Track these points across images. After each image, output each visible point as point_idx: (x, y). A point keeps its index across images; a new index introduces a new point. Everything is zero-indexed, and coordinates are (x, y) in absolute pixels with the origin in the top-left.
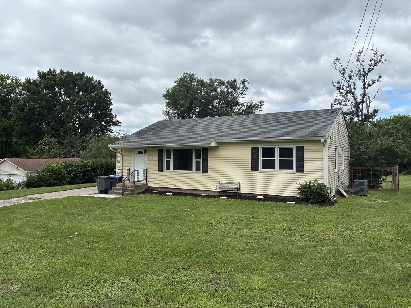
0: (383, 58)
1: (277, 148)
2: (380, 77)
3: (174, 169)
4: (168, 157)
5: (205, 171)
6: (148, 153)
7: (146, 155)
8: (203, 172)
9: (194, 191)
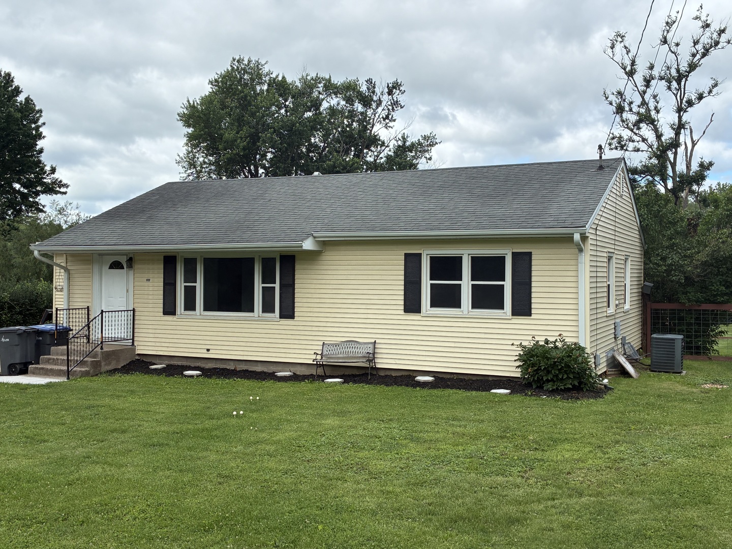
0: (724, 38)
1: (466, 255)
2: (716, 85)
3: (207, 308)
4: (190, 276)
5: (288, 313)
6: (136, 266)
7: (131, 272)
8: (282, 316)
9: (259, 364)
